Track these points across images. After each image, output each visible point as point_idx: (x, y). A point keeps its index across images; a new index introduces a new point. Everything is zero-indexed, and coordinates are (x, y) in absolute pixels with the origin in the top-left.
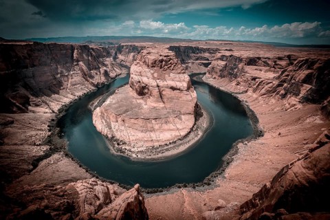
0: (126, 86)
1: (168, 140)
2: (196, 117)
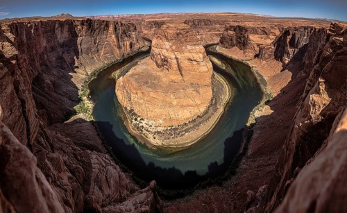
0: (148, 58)
1: (187, 119)
2: (213, 89)
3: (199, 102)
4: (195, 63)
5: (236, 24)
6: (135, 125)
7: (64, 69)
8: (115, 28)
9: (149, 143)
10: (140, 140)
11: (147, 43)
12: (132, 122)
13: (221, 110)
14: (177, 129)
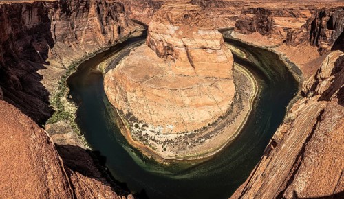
0: (143, 46)
1: (206, 121)
2: (235, 83)
3: (219, 100)
4: (209, 51)
5: (255, 6)
6: (136, 133)
7: (34, 61)
8: (98, 10)
9: (159, 156)
10: (146, 154)
11: (139, 27)
12: (131, 129)
13: (248, 107)
14: (194, 135)
